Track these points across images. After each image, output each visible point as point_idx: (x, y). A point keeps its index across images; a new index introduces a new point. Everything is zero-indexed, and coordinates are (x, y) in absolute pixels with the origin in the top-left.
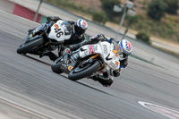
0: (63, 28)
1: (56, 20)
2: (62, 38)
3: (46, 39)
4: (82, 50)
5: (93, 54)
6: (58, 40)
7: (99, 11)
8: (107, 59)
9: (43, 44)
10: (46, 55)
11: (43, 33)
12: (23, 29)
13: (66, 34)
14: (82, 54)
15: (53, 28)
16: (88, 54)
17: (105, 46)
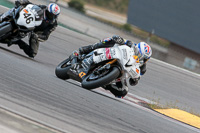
0: (33, 14)
1: (25, 5)
2: (33, 24)
3: (14, 25)
4: (96, 54)
5: (110, 60)
6: (28, 26)
8: (127, 66)
9: (12, 31)
10: (15, 43)
11: (12, 19)
13: (37, 20)
14: (96, 59)
15: (22, 13)
16: (104, 59)
17: (125, 50)
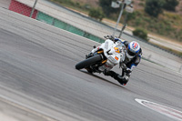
12: (19, 25)
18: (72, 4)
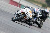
7: (44, 3)
12: (13, 10)
18: (35, 2)
